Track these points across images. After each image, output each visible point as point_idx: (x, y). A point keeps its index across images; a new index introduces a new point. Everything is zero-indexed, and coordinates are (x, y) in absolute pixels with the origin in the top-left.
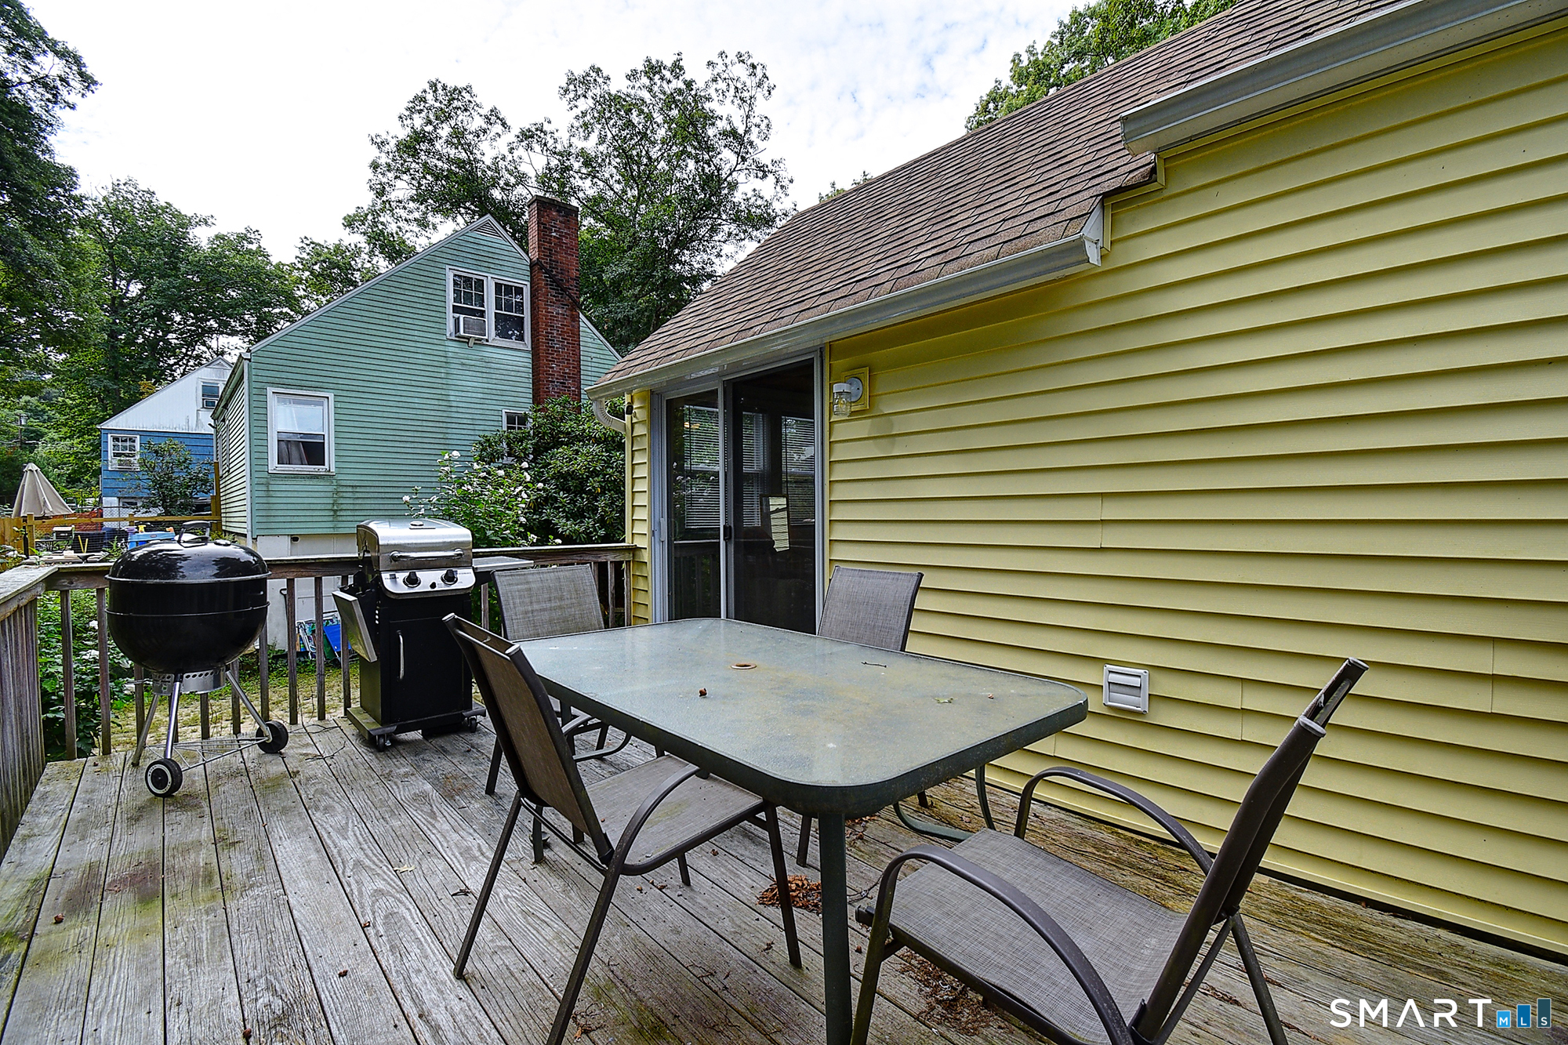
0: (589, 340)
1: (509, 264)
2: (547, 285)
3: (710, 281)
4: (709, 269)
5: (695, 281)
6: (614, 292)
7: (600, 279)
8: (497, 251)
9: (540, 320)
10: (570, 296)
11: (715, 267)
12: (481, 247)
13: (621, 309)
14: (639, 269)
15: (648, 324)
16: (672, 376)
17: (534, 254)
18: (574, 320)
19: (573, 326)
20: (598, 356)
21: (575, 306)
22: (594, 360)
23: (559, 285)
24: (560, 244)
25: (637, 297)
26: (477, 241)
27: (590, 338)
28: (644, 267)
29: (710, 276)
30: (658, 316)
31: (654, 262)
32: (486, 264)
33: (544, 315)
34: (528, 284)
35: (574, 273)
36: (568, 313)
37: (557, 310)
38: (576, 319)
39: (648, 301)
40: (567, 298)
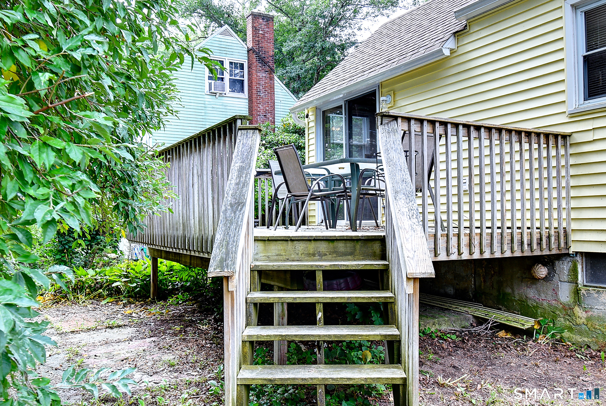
0: (279, 91)
1: (237, 51)
2: (257, 61)
3: (354, 47)
4: (352, 39)
5: (343, 48)
6: (289, 58)
7: (281, 51)
8: (230, 44)
9: (253, 81)
10: (269, 66)
11: (357, 37)
12: (222, 43)
13: (294, 70)
14: (306, 43)
15: (311, 79)
16: (324, 100)
17: (250, 45)
18: (271, 80)
19: (271, 83)
20: (284, 99)
21: (272, 71)
22: (282, 102)
23: (262, 61)
24: (264, 38)
25: (304, 62)
26: (220, 40)
27: (281, 90)
28: (309, 41)
29: (353, 43)
30: (318, 73)
31: (316, 38)
32: (225, 52)
33: (255, 78)
34: (247, 61)
35: (271, 53)
36: (268, 76)
37: (262, 75)
38: (272, 79)
39: (312, 63)
40: (268, 67)
